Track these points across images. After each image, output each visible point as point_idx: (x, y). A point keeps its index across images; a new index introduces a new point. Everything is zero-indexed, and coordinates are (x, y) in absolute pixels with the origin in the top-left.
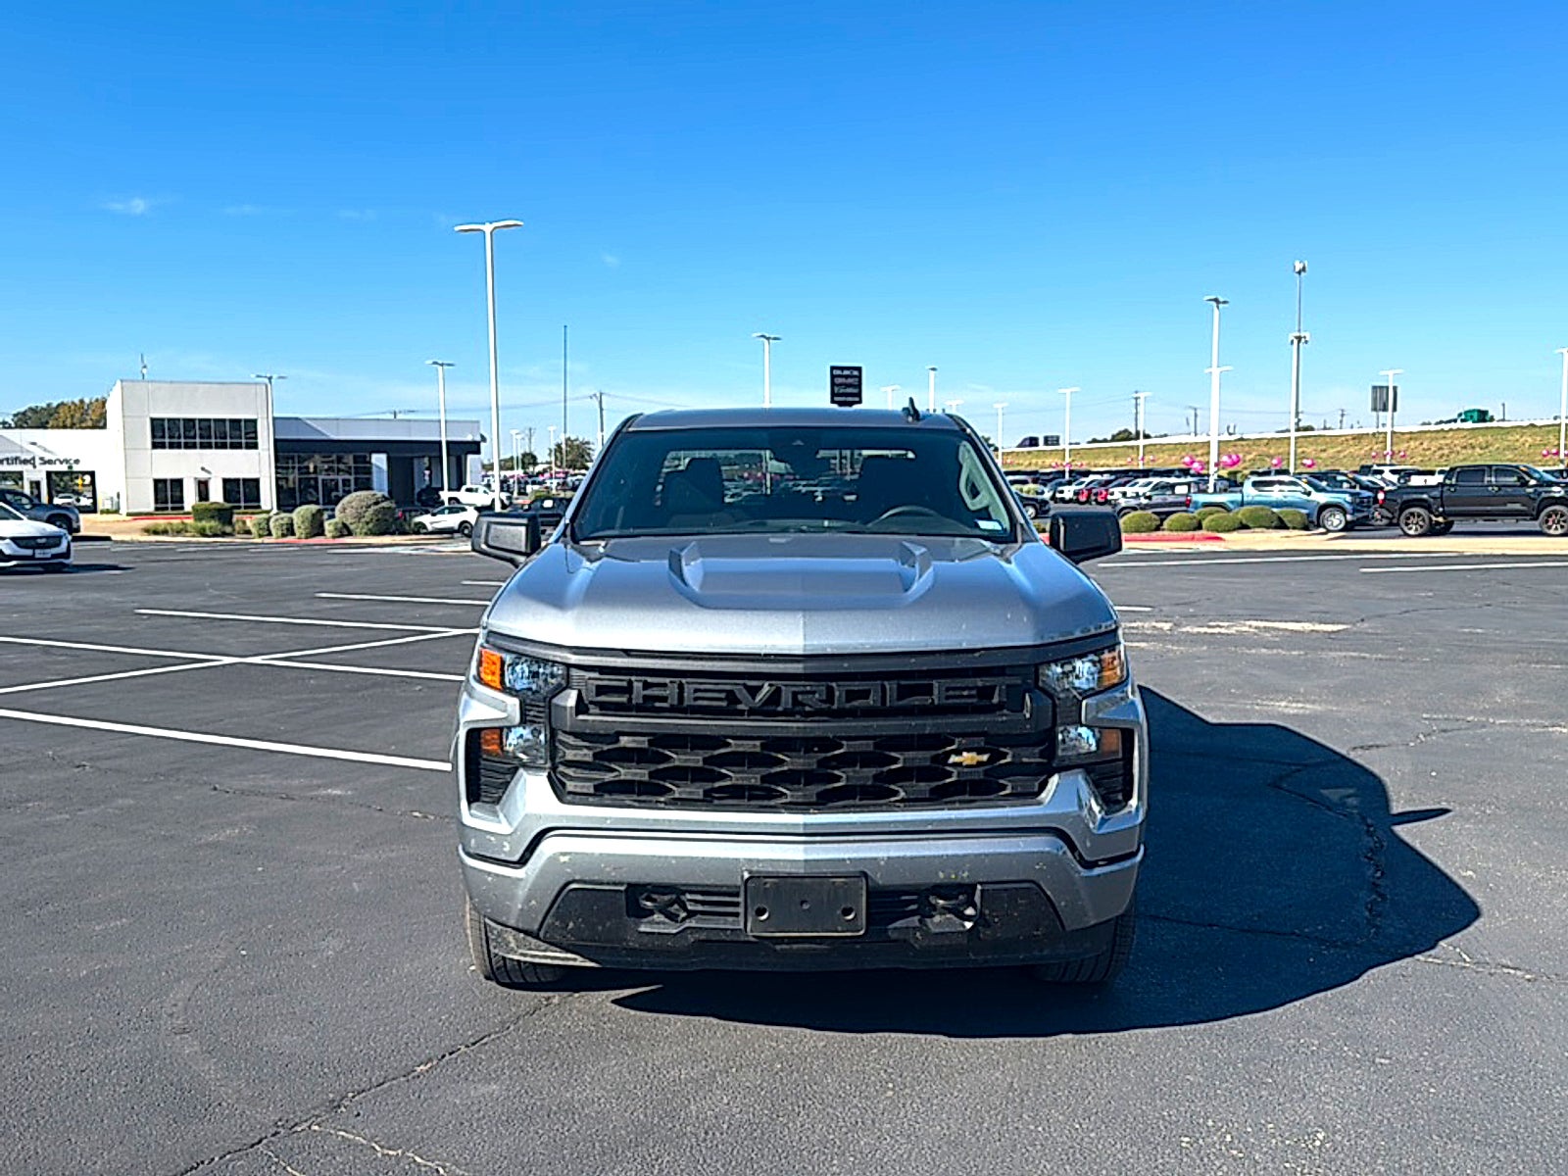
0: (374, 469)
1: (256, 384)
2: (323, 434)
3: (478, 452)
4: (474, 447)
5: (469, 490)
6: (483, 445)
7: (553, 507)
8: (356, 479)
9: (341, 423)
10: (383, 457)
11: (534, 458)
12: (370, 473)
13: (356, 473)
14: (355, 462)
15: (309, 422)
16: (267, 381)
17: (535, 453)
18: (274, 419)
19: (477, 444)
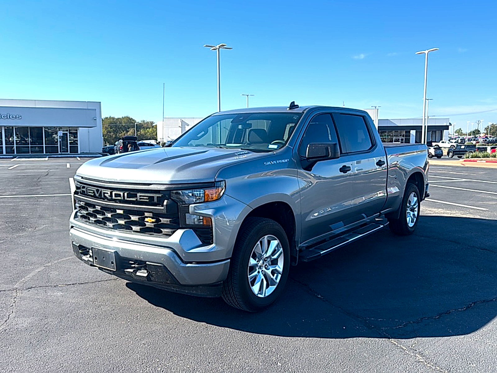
0: (411, 135)
1: (372, 109)
2: (396, 124)
3: (448, 129)
4: (447, 128)
5: (442, 142)
6: (450, 127)
7: (465, 148)
8: (405, 139)
9: (401, 120)
10: (415, 131)
11: (479, 131)
12: (409, 136)
13: (406, 137)
14: (406, 133)
15: (391, 120)
16: (375, 108)
17: (479, 130)
18: (379, 120)
19: (448, 126)
